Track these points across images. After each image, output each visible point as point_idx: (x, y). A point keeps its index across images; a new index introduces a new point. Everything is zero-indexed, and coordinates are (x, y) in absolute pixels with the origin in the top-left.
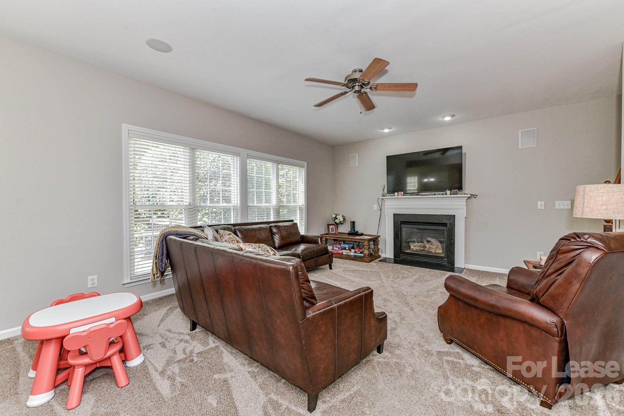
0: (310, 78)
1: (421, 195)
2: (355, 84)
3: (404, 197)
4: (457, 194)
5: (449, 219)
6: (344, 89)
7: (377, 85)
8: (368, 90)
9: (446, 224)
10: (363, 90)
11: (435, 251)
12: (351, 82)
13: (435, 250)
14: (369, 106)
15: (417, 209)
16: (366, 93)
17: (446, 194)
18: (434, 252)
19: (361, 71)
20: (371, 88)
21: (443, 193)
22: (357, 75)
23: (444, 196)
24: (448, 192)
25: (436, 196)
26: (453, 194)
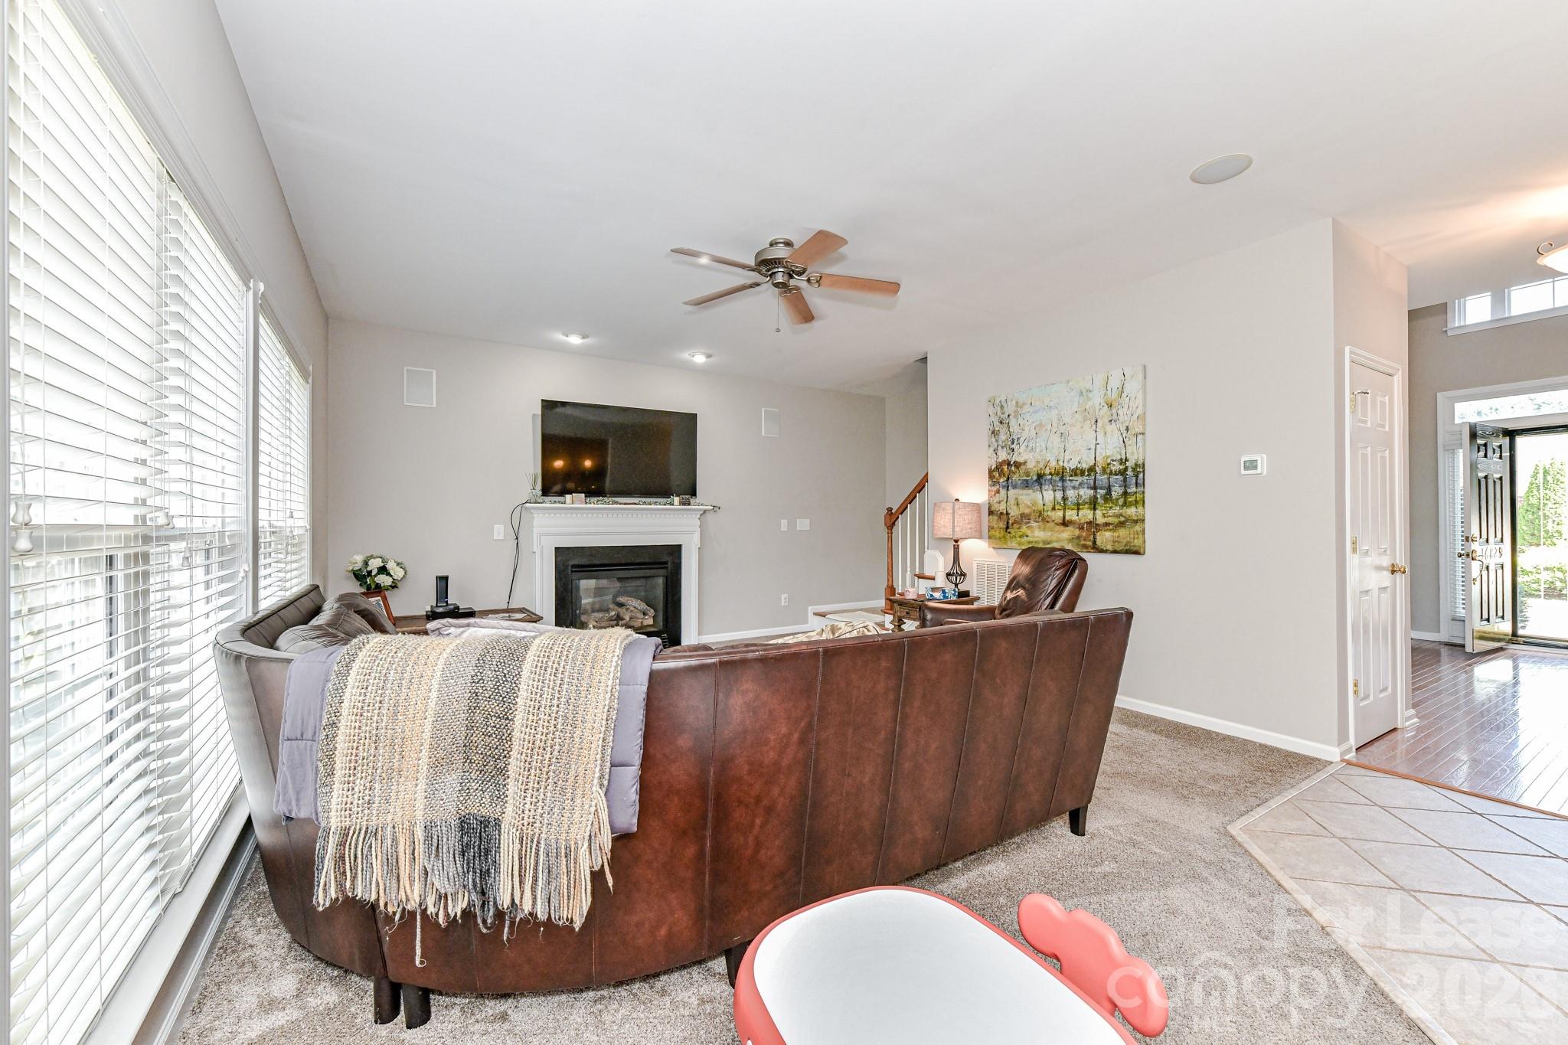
0: (682, 249)
1: (622, 504)
2: (776, 270)
3: (588, 506)
4: (689, 504)
5: (671, 554)
6: (754, 277)
7: (821, 277)
8: (803, 285)
9: (666, 563)
10: (792, 282)
11: (642, 622)
12: (766, 265)
13: (641, 620)
14: (806, 315)
15: (589, 534)
16: (797, 288)
17: (671, 504)
18: (640, 625)
19: (788, 244)
20: (809, 281)
21: (665, 500)
22: (780, 252)
23: (668, 506)
24: (676, 500)
25: (653, 506)
26: (683, 503)
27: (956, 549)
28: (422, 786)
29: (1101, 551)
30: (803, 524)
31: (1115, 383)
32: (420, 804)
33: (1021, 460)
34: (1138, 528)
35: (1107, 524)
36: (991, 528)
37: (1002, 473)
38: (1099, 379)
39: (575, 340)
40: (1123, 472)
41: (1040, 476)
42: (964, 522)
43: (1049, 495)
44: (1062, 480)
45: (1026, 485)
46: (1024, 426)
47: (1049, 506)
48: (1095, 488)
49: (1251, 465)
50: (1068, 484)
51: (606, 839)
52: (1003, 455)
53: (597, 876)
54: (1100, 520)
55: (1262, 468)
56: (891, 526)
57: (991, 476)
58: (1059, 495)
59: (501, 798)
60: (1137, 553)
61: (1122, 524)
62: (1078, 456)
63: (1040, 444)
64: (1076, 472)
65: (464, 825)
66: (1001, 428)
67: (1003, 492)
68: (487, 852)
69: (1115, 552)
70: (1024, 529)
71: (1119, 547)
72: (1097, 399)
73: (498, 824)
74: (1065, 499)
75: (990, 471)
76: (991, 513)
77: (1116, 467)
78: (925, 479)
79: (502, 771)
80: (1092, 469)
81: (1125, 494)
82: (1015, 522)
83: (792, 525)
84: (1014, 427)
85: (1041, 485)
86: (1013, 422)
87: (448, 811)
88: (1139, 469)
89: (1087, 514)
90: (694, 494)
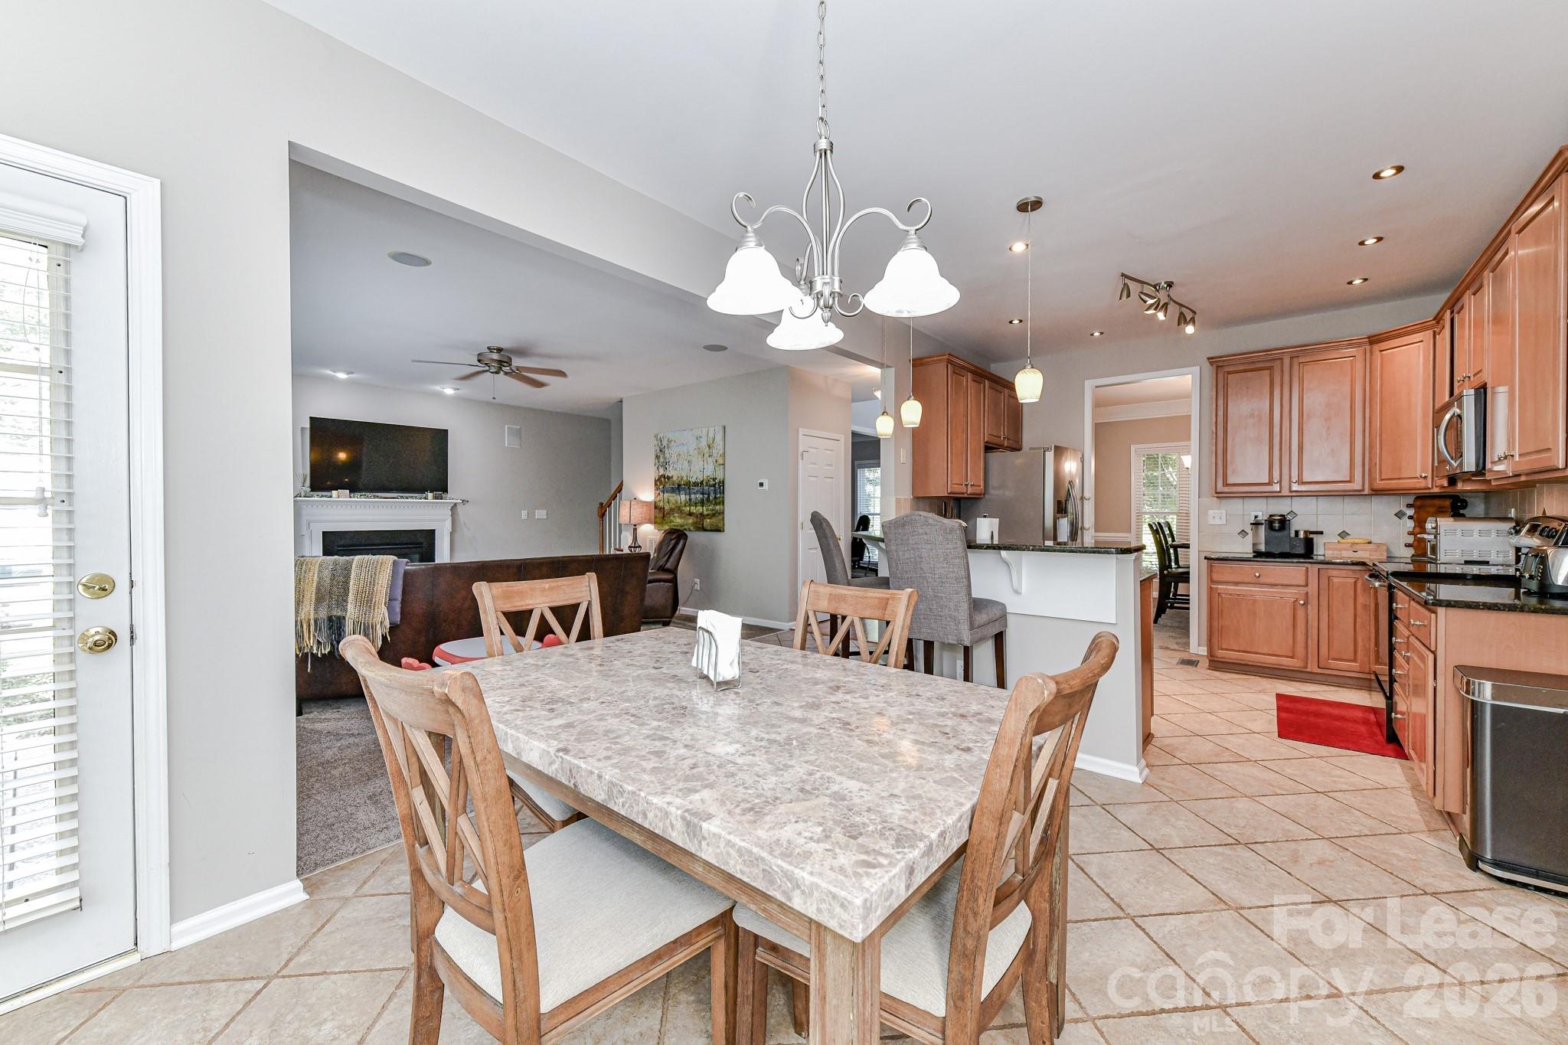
1: (383, 498)
2: (491, 365)
3: (352, 499)
4: (441, 499)
5: (426, 536)
9: (421, 543)
15: (353, 521)
17: (426, 498)
19: (499, 349)
21: (420, 495)
22: (493, 355)
23: (423, 500)
24: (430, 495)
25: (410, 500)
26: (436, 498)
27: (635, 530)
28: (313, 606)
29: (706, 530)
30: (541, 514)
31: (711, 435)
32: (312, 612)
33: (670, 475)
34: (721, 517)
35: (708, 515)
36: (656, 517)
37: (661, 483)
38: (705, 431)
39: (342, 376)
40: (714, 486)
41: (679, 485)
42: (638, 513)
43: (683, 497)
44: (689, 489)
45: (673, 491)
46: (671, 454)
47: (683, 503)
48: (703, 494)
49: (761, 485)
50: (692, 491)
51: (387, 624)
52: (662, 472)
53: (384, 638)
54: (705, 513)
55: (766, 486)
56: (603, 515)
57: (656, 485)
58: (688, 497)
59: (346, 610)
60: (720, 531)
61: (714, 515)
62: (696, 476)
63: (679, 466)
64: (696, 484)
65: (330, 619)
66: (661, 456)
67: (661, 494)
68: (340, 627)
69: (711, 531)
70: (672, 518)
71: (713, 528)
72: (704, 444)
73: (344, 618)
74: (690, 500)
75: (656, 481)
76: (656, 507)
77: (712, 483)
78: (621, 484)
79: (346, 601)
80: (702, 483)
81: (715, 498)
82: (668, 513)
83: (531, 515)
84: (667, 455)
85: (679, 491)
86: (666, 451)
87: (323, 614)
88: (722, 483)
89: (699, 509)
90: (445, 490)
